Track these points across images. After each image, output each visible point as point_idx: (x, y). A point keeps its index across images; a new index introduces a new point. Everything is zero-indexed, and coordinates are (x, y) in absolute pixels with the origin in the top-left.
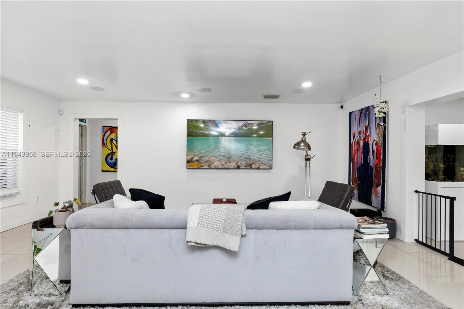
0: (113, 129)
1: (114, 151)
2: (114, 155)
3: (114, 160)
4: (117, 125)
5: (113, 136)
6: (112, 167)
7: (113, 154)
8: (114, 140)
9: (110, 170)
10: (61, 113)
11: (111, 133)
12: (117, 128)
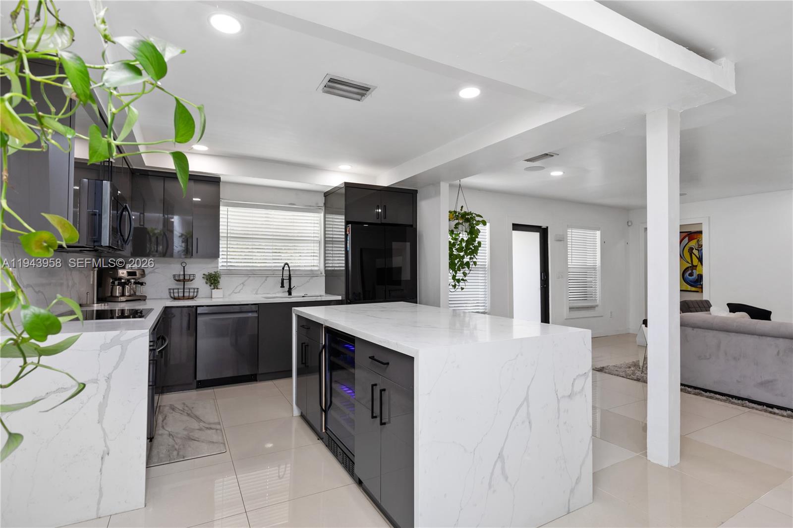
0: (693, 234)
1: (695, 264)
2: (696, 269)
3: (695, 276)
4: (702, 228)
5: (693, 243)
6: (691, 285)
7: (694, 268)
8: (694, 250)
9: (689, 290)
10: (630, 224)
11: (689, 241)
12: (702, 233)
